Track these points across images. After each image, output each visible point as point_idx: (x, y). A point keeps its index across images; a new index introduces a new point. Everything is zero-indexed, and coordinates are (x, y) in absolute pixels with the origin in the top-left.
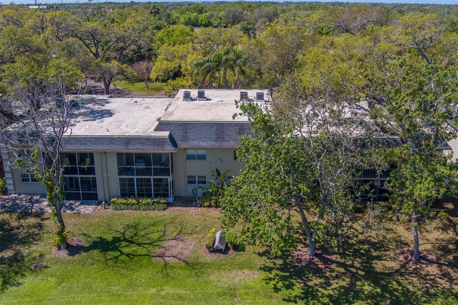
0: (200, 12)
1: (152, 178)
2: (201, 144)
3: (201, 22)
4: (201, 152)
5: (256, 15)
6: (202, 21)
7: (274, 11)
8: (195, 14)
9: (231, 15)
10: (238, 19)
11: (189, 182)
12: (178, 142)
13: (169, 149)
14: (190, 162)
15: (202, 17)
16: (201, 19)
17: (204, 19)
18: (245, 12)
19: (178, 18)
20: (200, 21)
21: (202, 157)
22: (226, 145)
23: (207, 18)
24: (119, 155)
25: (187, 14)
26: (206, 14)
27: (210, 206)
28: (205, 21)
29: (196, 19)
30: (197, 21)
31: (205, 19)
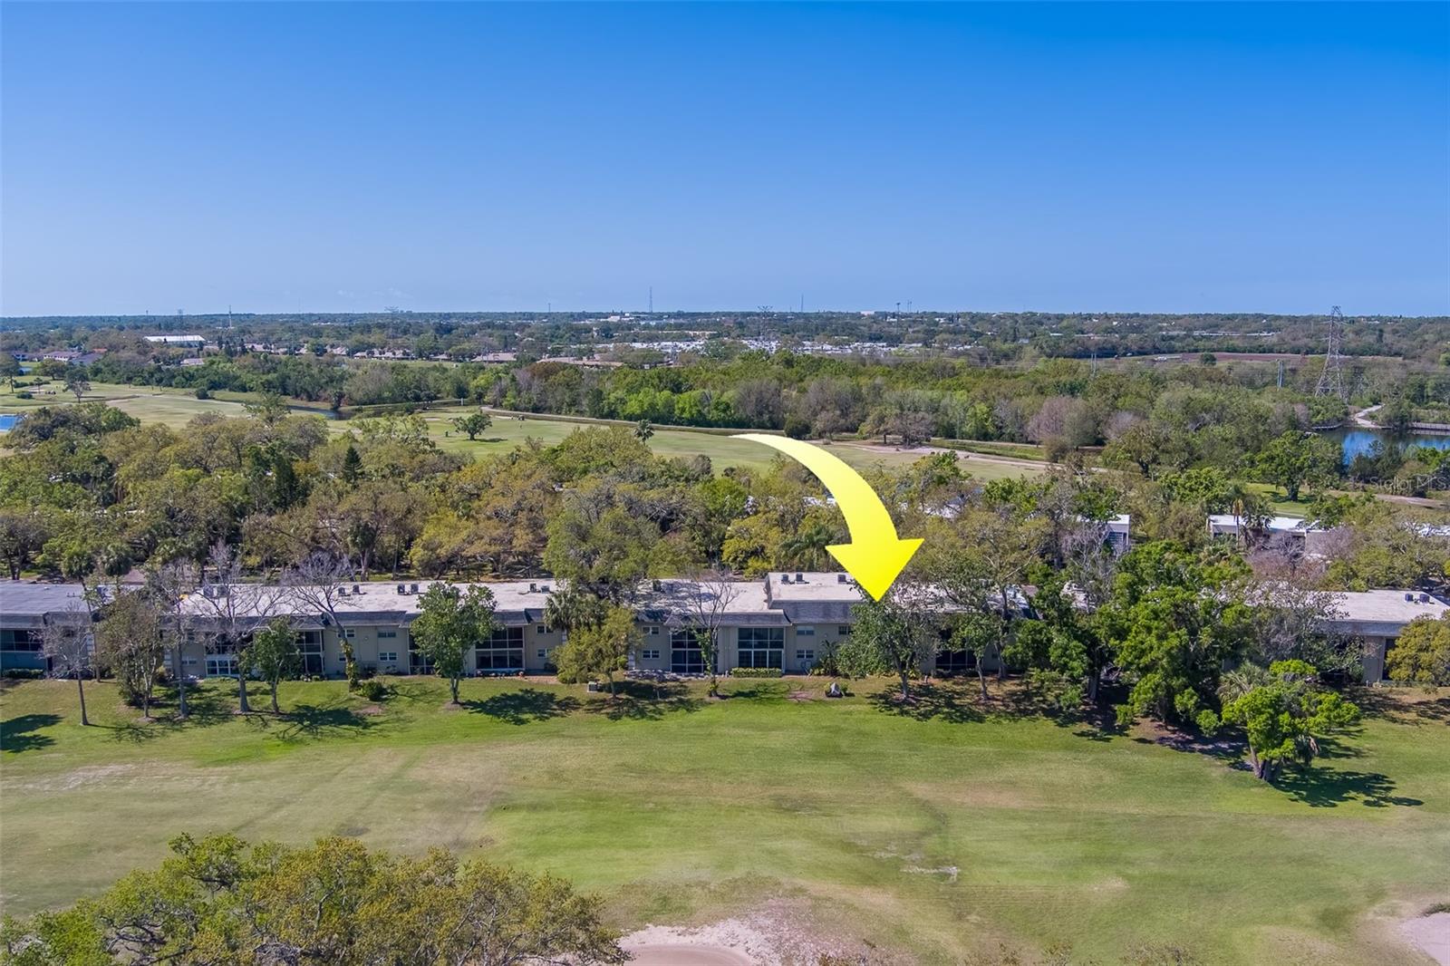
0: (677, 389)
1: (768, 650)
2: (811, 620)
3: (682, 413)
4: (810, 628)
5: (811, 397)
6: (683, 410)
7: (853, 390)
8: (667, 393)
9: (753, 398)
10: (771, 409)
11: (799, 656)
12: (791, 619)
13: (785, 623)
14: (800, 637)
15: (685, 401)
16: (680, 406)
17: (687, 406)
18: (785, 392)
19: (623, 401)
20: (677, 412)
21: (811, 633)
22: (832, 621)
23: (696, 405)
24: (741, 630)
25: (646, 394)
26: (694, 393)
27: (819, 674)
28: (690, 412)
29: (669, 405)
30: (671, 412)
31: (691, 407)
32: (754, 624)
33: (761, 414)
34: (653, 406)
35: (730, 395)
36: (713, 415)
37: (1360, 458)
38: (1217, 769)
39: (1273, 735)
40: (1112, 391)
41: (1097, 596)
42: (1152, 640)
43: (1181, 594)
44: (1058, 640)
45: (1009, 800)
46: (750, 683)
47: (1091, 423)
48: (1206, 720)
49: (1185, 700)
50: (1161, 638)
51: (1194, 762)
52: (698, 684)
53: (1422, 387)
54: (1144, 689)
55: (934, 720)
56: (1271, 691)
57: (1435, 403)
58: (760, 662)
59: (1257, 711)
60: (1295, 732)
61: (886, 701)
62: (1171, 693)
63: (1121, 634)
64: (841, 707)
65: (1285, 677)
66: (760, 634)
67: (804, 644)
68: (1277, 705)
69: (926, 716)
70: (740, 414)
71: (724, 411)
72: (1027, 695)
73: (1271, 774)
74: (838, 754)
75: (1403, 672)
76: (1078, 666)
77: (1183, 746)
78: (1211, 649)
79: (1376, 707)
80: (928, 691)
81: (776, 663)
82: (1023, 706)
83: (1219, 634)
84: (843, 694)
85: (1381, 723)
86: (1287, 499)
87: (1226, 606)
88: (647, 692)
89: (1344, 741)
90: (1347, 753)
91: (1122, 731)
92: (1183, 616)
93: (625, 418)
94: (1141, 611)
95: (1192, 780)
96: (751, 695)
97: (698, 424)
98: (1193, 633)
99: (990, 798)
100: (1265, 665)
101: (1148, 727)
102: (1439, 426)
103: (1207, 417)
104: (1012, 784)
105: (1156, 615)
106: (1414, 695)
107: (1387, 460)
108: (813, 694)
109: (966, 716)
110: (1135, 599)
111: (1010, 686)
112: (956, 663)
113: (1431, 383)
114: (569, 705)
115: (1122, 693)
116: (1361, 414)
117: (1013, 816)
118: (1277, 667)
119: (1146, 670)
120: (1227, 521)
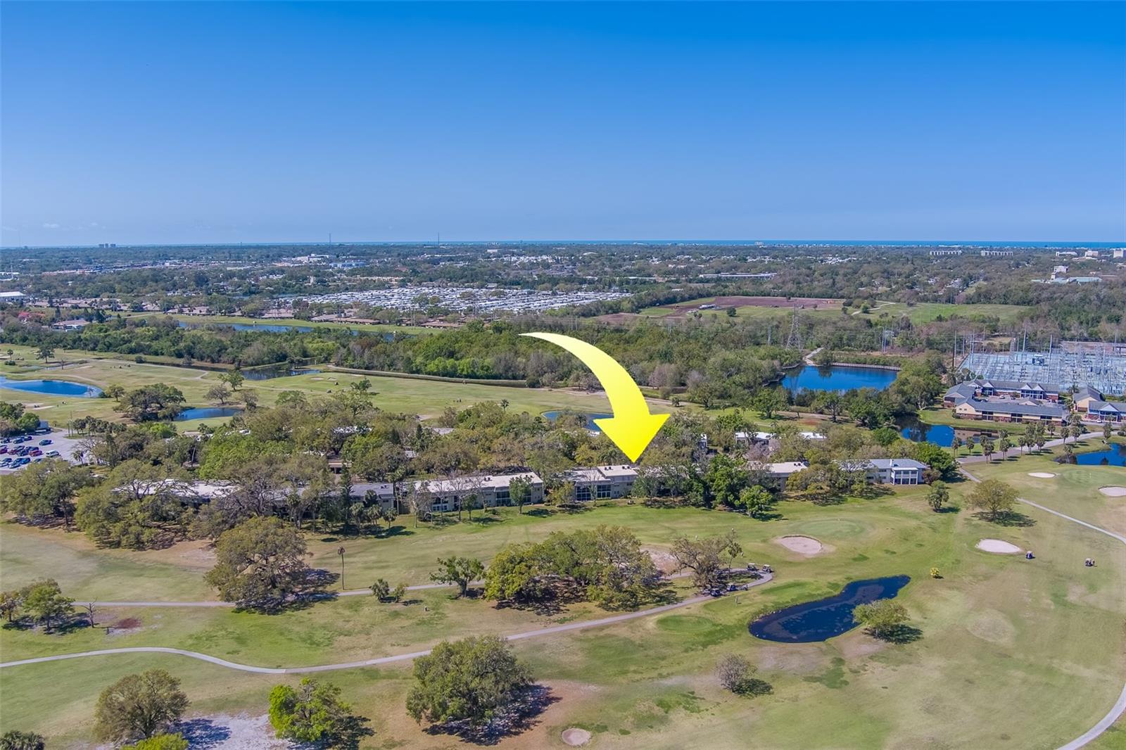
1: (606, 492)
3: (461, 372)
4: (619, 484)
6: (463, 370)
11: (616, 493)
14: (615, 487)
15: (463, 365)
16: (461, 368)
17: (465, 368)
19: (425, 365)
20: (459, 371)
23: (470, 367)
24: (597, 486)
26: (468, 360)
28: (466, 371)
29: (454, 366)
30: (456, 371)
31: (467, 368)
32: (603, 484)
33: (507, 371)
34: (445, 368)
35: (489, 361)
36: (480, 373)
37: (799, 396)
38: (740, 515)
39: (753, 505)
40: (686, 356)
41: (705, 470)
42: (721, 482)
43: (729, 469)
44: (695, 483)
45: (689, 525)
46: (603, 502)
47: (678, 376)
48: (737, 503)
49: (731, 498)
50: (724, 481)
51: (735, 514)
52: (589, 503)
53: (841, 339)
54: (719, 496)
55: (661, 509)
56: (752, 494)
57: (847, 347)
58: (604, 496)
59: (748, 499)
60: (758, 504)
61: (645, 504)
62: (727, 496)
63: (713, 481)
64: (633, 507)
65: (755, 489)
66: (604, 487)
67: (616, 489)
68: (753, 497)
69: (659, 508)
70: (495, 372)
71: (487, 370)
72: (686, 500)
73: (754, 516)
74: (639, 518)
75: (790, 487)
76: (702, 490)
77: (731, 511)
78: (737, 484)
79: (785, 498)
80: (656, 501)
81: (608, 495)
82: (685, 503)
83: (739, 479)
84: (632, 503)
85: (784, 502)
86: (767, 418)
87: (740, 472)
88: (573, 507)
89: (773, 507)
90: (773, 510)
91: (714, 508)
92: (730, 475)
93: (426, 374)
94: (718, 474)
95: (734, 519)
96: (605, 505)
97: (471, 377)
98: (732, 479)
99: (684, 525)
100: (751, 487)
101: (720, 507)
102: (845, 364)
103: (733, 370)
104: (689, 522)
105: (722, 475)
106: (793, 494)
107: (810, 396)
108: (623, 504)
109: (669, 507)
110: (716, 471)
111: (680, 498)
112: (664, 493)
113: (845, 337)
114: (553, 512)
115: (714, 498)
116: (808, 357)
117: (692, 528)
118: (753, 487)
119: (719, 491)
120: (741, 435)
